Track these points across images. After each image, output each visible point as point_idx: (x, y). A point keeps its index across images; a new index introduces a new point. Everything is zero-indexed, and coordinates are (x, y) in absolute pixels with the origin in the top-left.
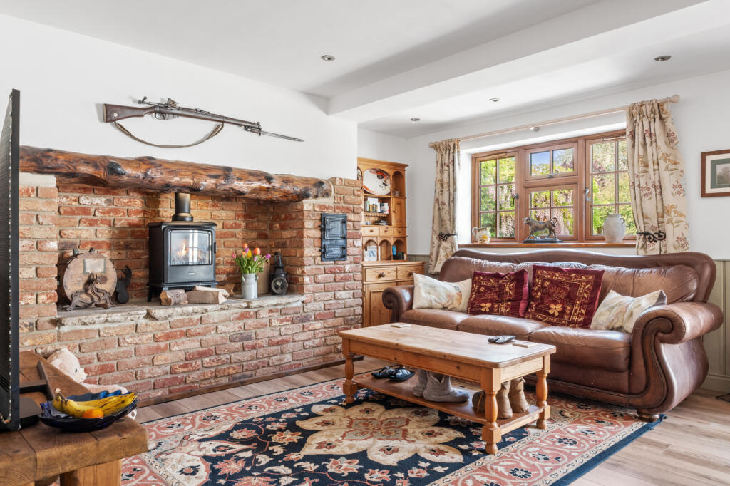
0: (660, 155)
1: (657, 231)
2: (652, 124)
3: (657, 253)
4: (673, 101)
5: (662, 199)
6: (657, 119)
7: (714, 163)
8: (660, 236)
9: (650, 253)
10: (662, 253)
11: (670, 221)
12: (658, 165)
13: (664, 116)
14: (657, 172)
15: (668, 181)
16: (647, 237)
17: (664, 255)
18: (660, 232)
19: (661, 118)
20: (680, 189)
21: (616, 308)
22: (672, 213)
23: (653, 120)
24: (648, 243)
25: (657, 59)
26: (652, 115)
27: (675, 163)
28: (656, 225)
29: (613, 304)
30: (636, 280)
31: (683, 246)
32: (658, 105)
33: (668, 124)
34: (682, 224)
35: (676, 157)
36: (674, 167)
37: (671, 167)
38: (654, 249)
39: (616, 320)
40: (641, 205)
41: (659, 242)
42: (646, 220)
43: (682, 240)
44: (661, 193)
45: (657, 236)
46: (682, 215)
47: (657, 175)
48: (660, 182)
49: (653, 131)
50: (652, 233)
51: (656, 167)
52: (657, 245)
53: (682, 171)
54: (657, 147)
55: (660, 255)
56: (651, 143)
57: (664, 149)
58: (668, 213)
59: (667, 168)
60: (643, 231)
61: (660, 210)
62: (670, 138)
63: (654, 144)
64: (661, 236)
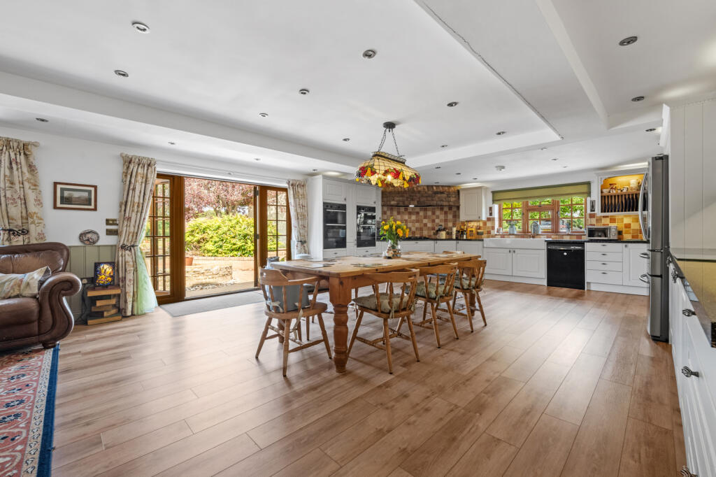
0: (25, 178)
1: (21, 229)
2: (18, 156)
3: (22, 243)
4: (35, 145)
5: (26, 207)
6: (22, 154)
7: (62, 190)
8: (23, 232)
9: (14, 244)
10: (25, 243)
11: (33, 223)
12: (23, 184)
13: (27, 153)
14: (22, 189)
15: (31, 196)
16: (11, 232)
17: (27, 245)
18: (23, 229)
19: (25, 154)
20: (39, 202)
21: (7, 284)
22: (35, 218)
23: (18, 153)
24: (12, 237)
25: (37, 119)
26: (18, 150)
27: (35, 185)
28: (20, 224)
29: (3, 281)
30: (15, 262)
31: (42, 238)
32: (24, 145)
33: (31, 159)
34: (42, 225)
35: (36, 181)
36: (34, 188)
37: (32, 187)
38: (19, 241)
39: (12, 291)
40: (7, 210)
41: (22, 236)
42: (10, 221)
43: (41, 235)
44: (25, 203)
45: (20, 232)
46: (41, 219)
47: (22, 191)
48: (24, 196)
49: (18, 161)
50: (17, 230)
51: (21, 186)
52: (21, 238)
53: (40, 191)
54: (22, 172)
55: (24, 245)
56: (17, 169)
57: (27, 175)
58: (32, 217)
59: (30, 188)
60: (8, 228)
61: (24, 214)
62: (32, 168)
63: (20, 170)
64: (25, 232)
